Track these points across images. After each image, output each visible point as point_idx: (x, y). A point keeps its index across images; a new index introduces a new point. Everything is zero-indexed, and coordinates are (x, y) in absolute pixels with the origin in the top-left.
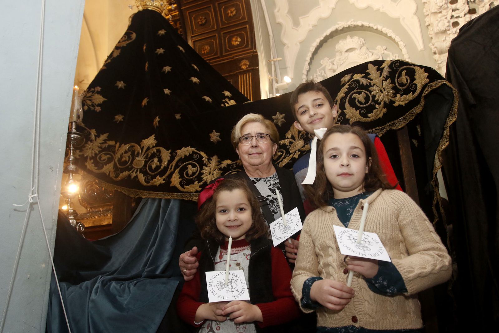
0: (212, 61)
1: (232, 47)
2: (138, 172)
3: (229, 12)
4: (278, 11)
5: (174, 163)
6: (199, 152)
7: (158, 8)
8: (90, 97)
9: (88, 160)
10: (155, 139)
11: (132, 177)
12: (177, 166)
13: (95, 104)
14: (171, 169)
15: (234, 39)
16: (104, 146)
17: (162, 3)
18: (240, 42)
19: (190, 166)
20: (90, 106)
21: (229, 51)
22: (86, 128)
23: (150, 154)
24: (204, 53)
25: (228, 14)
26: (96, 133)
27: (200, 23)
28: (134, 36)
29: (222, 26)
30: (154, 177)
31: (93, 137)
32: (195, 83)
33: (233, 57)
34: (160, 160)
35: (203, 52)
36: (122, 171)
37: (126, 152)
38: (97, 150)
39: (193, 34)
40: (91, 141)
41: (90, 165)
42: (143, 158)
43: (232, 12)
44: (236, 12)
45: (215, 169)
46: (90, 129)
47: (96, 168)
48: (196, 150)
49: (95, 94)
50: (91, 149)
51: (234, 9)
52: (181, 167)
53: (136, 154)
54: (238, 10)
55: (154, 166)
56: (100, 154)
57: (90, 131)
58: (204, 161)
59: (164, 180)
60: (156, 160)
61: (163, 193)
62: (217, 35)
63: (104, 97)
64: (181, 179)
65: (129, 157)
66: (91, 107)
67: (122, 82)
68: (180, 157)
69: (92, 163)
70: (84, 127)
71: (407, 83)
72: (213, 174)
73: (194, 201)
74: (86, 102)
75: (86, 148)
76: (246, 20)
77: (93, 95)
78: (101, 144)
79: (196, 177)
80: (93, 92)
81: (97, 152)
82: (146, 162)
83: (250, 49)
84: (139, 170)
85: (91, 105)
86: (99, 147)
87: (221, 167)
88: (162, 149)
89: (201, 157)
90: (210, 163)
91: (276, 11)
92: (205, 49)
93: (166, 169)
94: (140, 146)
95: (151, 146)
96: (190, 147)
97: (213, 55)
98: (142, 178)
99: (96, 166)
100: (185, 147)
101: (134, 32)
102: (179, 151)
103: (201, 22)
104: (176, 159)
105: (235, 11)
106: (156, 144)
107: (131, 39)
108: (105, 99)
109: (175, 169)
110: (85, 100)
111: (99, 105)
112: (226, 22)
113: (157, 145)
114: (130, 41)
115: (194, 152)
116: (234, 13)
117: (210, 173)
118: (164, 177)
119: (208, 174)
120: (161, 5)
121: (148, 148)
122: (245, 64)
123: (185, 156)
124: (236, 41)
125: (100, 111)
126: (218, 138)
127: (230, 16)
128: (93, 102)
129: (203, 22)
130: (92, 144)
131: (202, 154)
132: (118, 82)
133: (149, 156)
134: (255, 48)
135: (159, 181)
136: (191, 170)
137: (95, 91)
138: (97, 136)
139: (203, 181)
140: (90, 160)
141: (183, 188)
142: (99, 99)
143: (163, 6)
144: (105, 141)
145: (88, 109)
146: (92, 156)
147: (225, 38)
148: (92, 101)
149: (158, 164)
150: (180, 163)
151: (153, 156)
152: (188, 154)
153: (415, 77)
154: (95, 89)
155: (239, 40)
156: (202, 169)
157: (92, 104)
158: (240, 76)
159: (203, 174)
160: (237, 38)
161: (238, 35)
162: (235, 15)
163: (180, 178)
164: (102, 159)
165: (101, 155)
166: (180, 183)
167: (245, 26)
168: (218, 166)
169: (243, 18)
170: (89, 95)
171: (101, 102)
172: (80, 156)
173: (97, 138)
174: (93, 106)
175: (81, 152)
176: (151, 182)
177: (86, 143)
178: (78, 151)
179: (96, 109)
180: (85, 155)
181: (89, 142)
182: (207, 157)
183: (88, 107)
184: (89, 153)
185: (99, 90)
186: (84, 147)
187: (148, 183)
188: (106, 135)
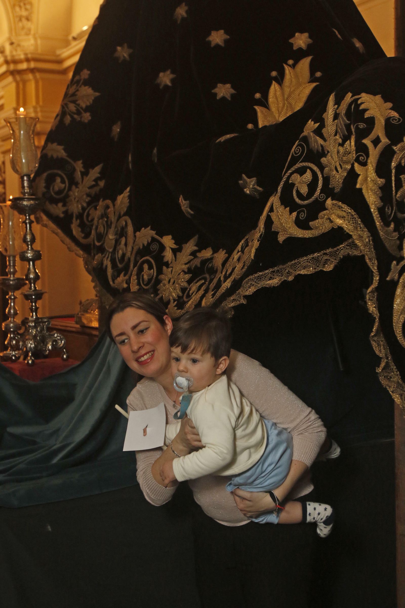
2: (108, 260)
5: (134, 256)
6: (160, 239)
8: (74, 95)
9: (74, 221)
10: (129, 196)
11: (104, 267)
12: (135, 263)
13: (82, 108)
14: (131, 264)
16: (94, 191)
20: (75, 114)
22: (69, 160)
23: (120, 229)
26: (84, 167)
30: (119, 273)
31: (78, 175)
34: (126, 244)
36: (98, 250)
37: (102, 216)
38: (84, 201)
40: (77, 184)
41: (76, 230)
42: (114, 234)
45: (180, 272)
46: (75, 162)
47: (83, 235)
48: (156, 234)
49: (80, 87)
50: (76, 200)
52: (139, 266)
53: (109, 222)
55: (120, 253)
56: (89, 209)
57: (75, 165)
58: (165, 256)
59: (126, 282)
60: (123, 241)
63: (95, 90)
64: (138, 287)
65: (104, 227)
66: (75, 116)
67: (125, 46)
68: (138, 247)
69: (79, 226)
70: (66, 158)
74: (68, 108)
75: (70, 199)
77: (78, 90)
78: (89, 188)
79: (151, 287)
80: (79, 82)
81: (85, 205)
82: (116, 243)
84: (110, 255)
85: (75, 112)
86: (88, 195)
87: (192, 267)
88: (129, 222)
89: (163, 248)
90: (176, 260)
93: (129, 261)
94: (114, 206)
95: (122, 213)
96: (150, 227)
98: (110, 270)
99: (82, 231)
100: (145, 228)
102: (138, 234)
106: (128, 208)
108: (97, 94)
109: (134, 268)
110: (66, 104)
111: (87, 109)
113: (128, 212)
118: (126, 277)
119: (166, 283)
121: (120, 217)
123: (144, 246)
125: (90, 122)
126: (189, 210)
128: (79, 105)
130: (77, 190)
131: (167, 241)
132: (119, 49)
133: (119, 232)
135: (122, 281)
136: (146, 273)
137: (80, 80)
138: (85, 174)
139: (159, 296)
142: (87, 94)
144: (97, 181)
145: (71, 121)
146: (79, 213)
148: (78, 102)
149: (124, 249)
150: (138, 259)
151: (122, 232)
152: (146, 243)
154: (80, 76)
156: (160, 272)
157: (78, 110)
159: (160, 282)
163: (138, 284)
168: (188, 263)
170: (72, 91)
171: (91, 101)
172: (63, 212)
173: (85, 177)
174: (78, 113)
175: (64, 205)
176: (116, 281)
177: (70, 189)
178: (60, 205)
179: (83, 119)
180: (70, 212)
181: (74, 187)
182: (174, 246)
183: (72, 117)
184: (75, 208)
185: (87, 77)
186: (67, 196)
187: (114, 283)
188: (98, 169)
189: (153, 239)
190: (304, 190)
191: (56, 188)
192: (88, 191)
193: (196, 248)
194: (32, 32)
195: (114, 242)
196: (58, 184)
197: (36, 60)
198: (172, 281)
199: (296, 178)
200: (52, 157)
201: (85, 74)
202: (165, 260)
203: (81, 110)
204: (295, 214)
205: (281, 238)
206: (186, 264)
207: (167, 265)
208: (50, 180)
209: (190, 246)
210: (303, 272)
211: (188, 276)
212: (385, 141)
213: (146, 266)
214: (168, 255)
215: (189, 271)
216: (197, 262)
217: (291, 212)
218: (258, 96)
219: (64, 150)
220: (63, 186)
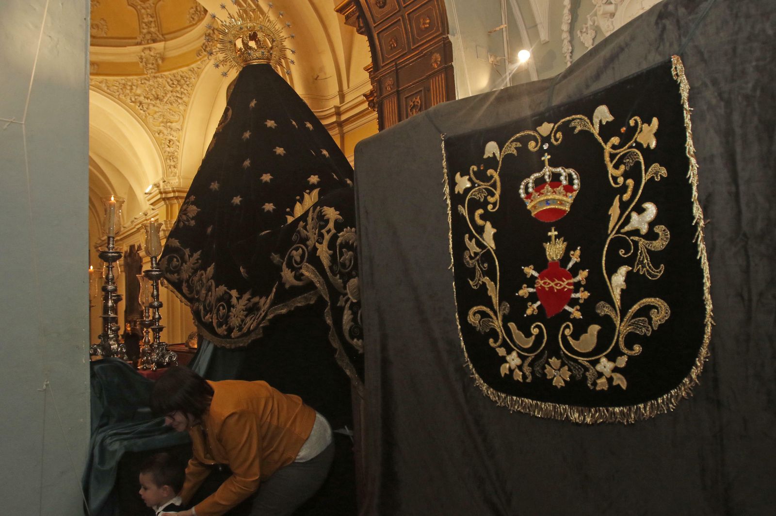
1: (421, 34)
6: (230, 292)
8: (185, 210)
9: (184, 284)
10: (213, 268)
12: (216, 306)
13: (190, 218)
16: (196, 266)
20: (186, 221)
21: (418, 41)
22: (182, 248)
23: (208, 286)
26: (190, 252)
31: (187, 257)
33: (422, 52)
35: (390, 48)
37: (199, 280)
38: (190, 272)
40: (186, 262)
41: (185, 290)
42: (205, 289)
45: (241, 310)
46: (185, 249)
47: (189, 292)
48: (227, 289)
49: (189, 205)
50: (185, 271)
53: (203, 283)
55: (208, 301)
57: (185, 250)
59: (210, 318)
60: (210, 294)
61: (209, 332)
62: (401, 19)
63: (198, 207)
64: (217, 320)
66: (186, 223)
67: (216, 182)
69: (187, 286)
70: (180, 247)
74: (181, 218)
75: (181, 271)
77: (188, 208)
78: (194, 264)
81: (190, 274)
83: (442, 34)
86: (192, 269)
87: (248, 307)
88: (213, 282)
89: (232, 297)
92: (391, 42)
94: (205, 274)
95: (210, 278)
96: (224, 285)
97: (400, 50)
99: (189, 290)
100: (221, 285)
102: (219, 289)
106: (213, 275)
107: (228, 118)
108: (199, 210)
109: (215, 309)
110: (181, 216)
111: (193, 219)
114: (226, 121)
118: (211, 315)
119: (233, 317)
121: (208, 280)
122: (436, 61)
123: (220, 296)
124: (425, 23)
125: (194, 226)
128: (188, 216)
130: (186, 265)
131: (234, 293)
132: (212, 184)
133: (208, 289)
134: (448, 32)
137: (189, 202)
138: (191, 256)
139: (228, 325)
141: (218, 329)
142: (193, 210)
144: (197, 260)
145: (183, 226)
146: (187, 279)
147: (410, 21)
148: (188, 214)
152: (221, 294)
154: (189, 199)
156: (229, 311)
157: (187, 219)
158: (431, 81)
159: (229, 316)
166: (217, 324)
170: (184, 208)
171: (195, 214)
172: (178, 279)
173: (190, 258)
174: (188, 221)
175: (178, 275)
176: (205, 318)
177: (182, 265)
178: (176, 275)
179: (190, 224)
180: (181, 278)
181: (184, 264)
182: (238, 296)
183: (183, 223)
184: (185, 276)
185: (193, 200)
186: (180, 269)
187: (204, 319)
188: (199, 253)
189: (226, 292)
190: (298, 259)
191: (174, 265)
192: (192, 266)
193: (250, 296)
194: (177, 175)
195: (205, 295)
196: (175, 262)
197: (179, 191)
198: (236, 316)
199: (294, 252)
200: (171, 246)
201: (193, 198)
202: (232, 303)
204: (294, 273)
205: (287, 286)
206: (244, 306)
207: (233, 307)
208: (170, 261)
209: (247, 296)
210: (299, 305)
211: (245, 313)
212: (333, 231)
213: (221, 308)
214: (234, 301)
215: (246, 310)
216: (250, 304)
217: (292, 272)
218: (288, 210)
219: (179, 242)
220: (178, 263)
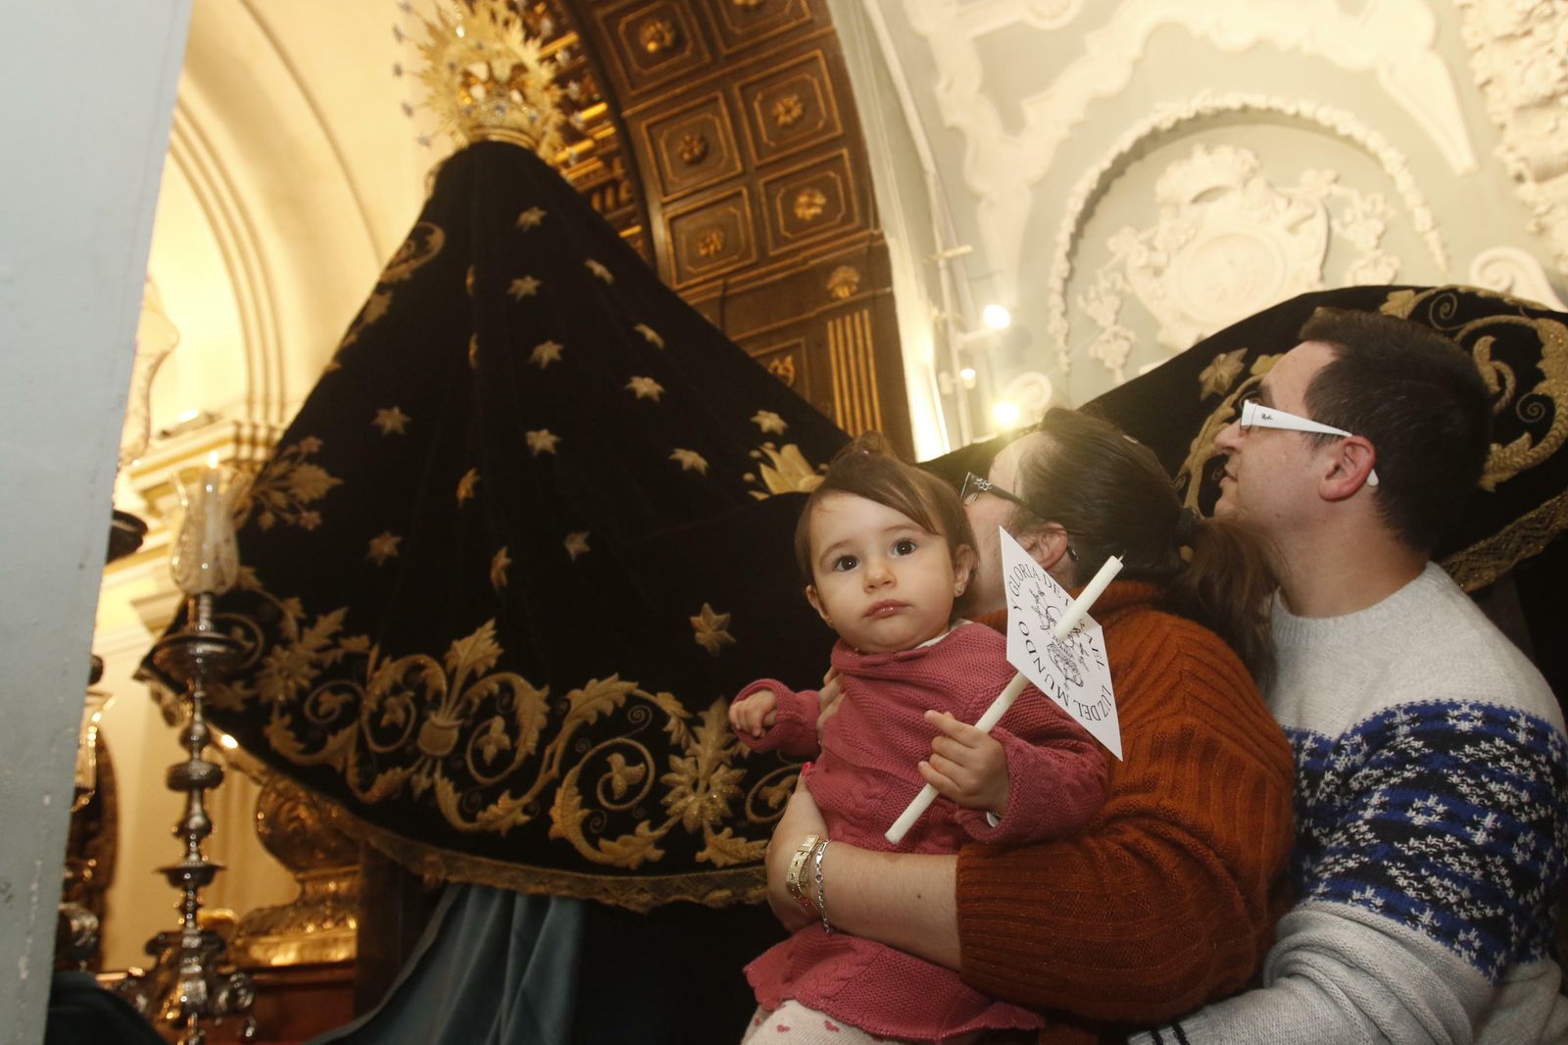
0: (733, 280)
1: (798, 226)
2: (437, 775)
3: (781, 108)
4: (948, 88)
5: (560, 744)
6: (651, 697)
7: (521, 131)
8: (283, 477)
9: (275, 715)
10: (496, 638)
11: (418, 792)
12: (569, 759)
13: (301, 503)
14: (550, 766)
15: (803, 199)
16: (329, 658)
17: (534, 112)
18: (824, 207)
19: (617, 759)
20: (284, 511)
21: (788, 241)
22: (269, 596)
23: (477, 701)
24: (708, 255)
25: (776, 118)
26: (305, 609)
27: (687, 156)
28: (437, 239)
29: (760, 156)
30: (491, 796)
31: (291, 626)
32: (647, 398)
33: (805, 261)
34: (513, 729)
35: (703, 252)
36: (386, 763)
37: (396, 690)
38: (304, 676)
39: (666, 194)
40: (286, 643)
41: (282, 740)
42: (454, 715)
43: (787, 108)
44: (804, 109)
45: (716, 764)
46: (282, 599)
47: (301, 746)
48: (639, 687)
49: (300, 464)
50: (285, 673)
51: (795, 98)
52: (587, 762)
53: (429, 697)
54: (808, 103)
55: (490, 752)
56: (316, 691)
57: (282, 605)
58: (670, 733)
59: (526, 810)
60: (498, 724)
61: (522, 867)
62: (745, 192)
63: (332, 473)
64: (586, 811)
65: (407, 711)
66: (287, 515)
67: (396, 410)
68: (579, 721)
69: (290, 727)
70: (260, 591)
71: (1501, 394)
72: (708, 788)
73: (635, 913)
74: (267, 498)
75: (266, 672)
76: (839, 130)
77: (293, 470)
78: (318, 651)
79: (641, 804)
80: (293, 458)
81: (305, 683)
82: (465, 734)
83: (859, 229)
84: (439, 764)
85: (286, 507)
86: (314, 665)
87: (740, 754)
88: (519, 682)
89: (662, 717)
90: (698, 741)
91: (940, 88)
92: (708, 240)
93: (533, 763)
94: (443, 663)
95: (481, 669)
96: (616, 676)
97: (736, 257)
98: (448, 796)
99: (299, 738)
100: (600, 678)
101: (439, 224)
102: (576, 695)
103: (691, 151)
104: (568, 728)
105: (800, 105)
106: (500, 659)
107: (428, 252)
108: (336, 481)
109: (564, 771)
110: (264, 493)
111: (313, 505)
112: (773, 144)
113: (503, 664)
114: (424, 260)
115: (631, 699)
116: (796, 112)
117: (695, 786)
118: (526, 799)
119: (687, 791)
120: (532, 120)
121: (472, 678)
122: (846, 283)
123: (601, 714)
124: (810, 205)
125: (318, 528)
126: (725, 634)
127: (786, 126)
128: (294, 496)
129: (697, 151)
130: (287, 653)
131: (667, 702)
132: (383, 413)
133: (474, 709)
134: (877, 224)
135: (505, 811)
136: (621, 773)
137: (301, 454)
138: (307, 623)
139: (670, 823)
140: (282, 715)
141: (595, 846)
142: (314, 481)
143: (538, 123)
144: (335, 638)
145: (274, 523)
146: (289, 700)
147: (770, 199)
148: (293, 491)
149: (506, 741)
150: (584, 746)
151: (489, 708)
152: (609, 709)
153: (1540, 365)
154: (300, 447)
155: (820, 200)
156: (663, 767)
157: (291, 504)
158: (830, 324)
159: (667, 788)
160: (811, 196)
161: (814, 185)
162: (800, 118)
163: (583, 805)
164: (322, 710)
165: (318, 695)
166: (585, 825)
167: (835, 153)
168: (727, 747)
169: (829, 126)
170: (277, 470)
171: (323, 492)
172: (246, 701)
173: (307, 631)
174: (293, 509)
175: (248, 686)
176: (480, 816)
177: (268, 651)
178: (238, 687)
179: (302, 522)
180: (264, 700)
181: (278, 648)
182: (685, 713)
183: (277, 515)
184: (279, 690)
185: (315, 449)
186: (259, 666)
187: (471, 820)
188: (338, 615)
192: (314, 655)
195: (454, 732)
196: (239, 641)
198: (702, 785)
201: (312, 444)
202: (672, 740)
203: (300, 507)
206: (722, 749)
207: (679, 750)
211: (736, 774)
214: (676, 731)
215: (738, 762)
219: (257, 575)
220: (249, 645)
